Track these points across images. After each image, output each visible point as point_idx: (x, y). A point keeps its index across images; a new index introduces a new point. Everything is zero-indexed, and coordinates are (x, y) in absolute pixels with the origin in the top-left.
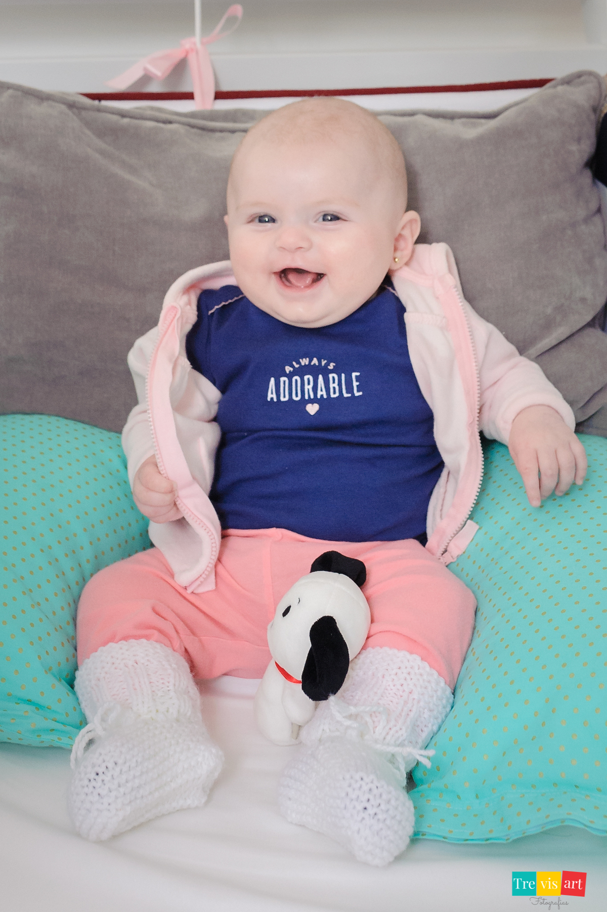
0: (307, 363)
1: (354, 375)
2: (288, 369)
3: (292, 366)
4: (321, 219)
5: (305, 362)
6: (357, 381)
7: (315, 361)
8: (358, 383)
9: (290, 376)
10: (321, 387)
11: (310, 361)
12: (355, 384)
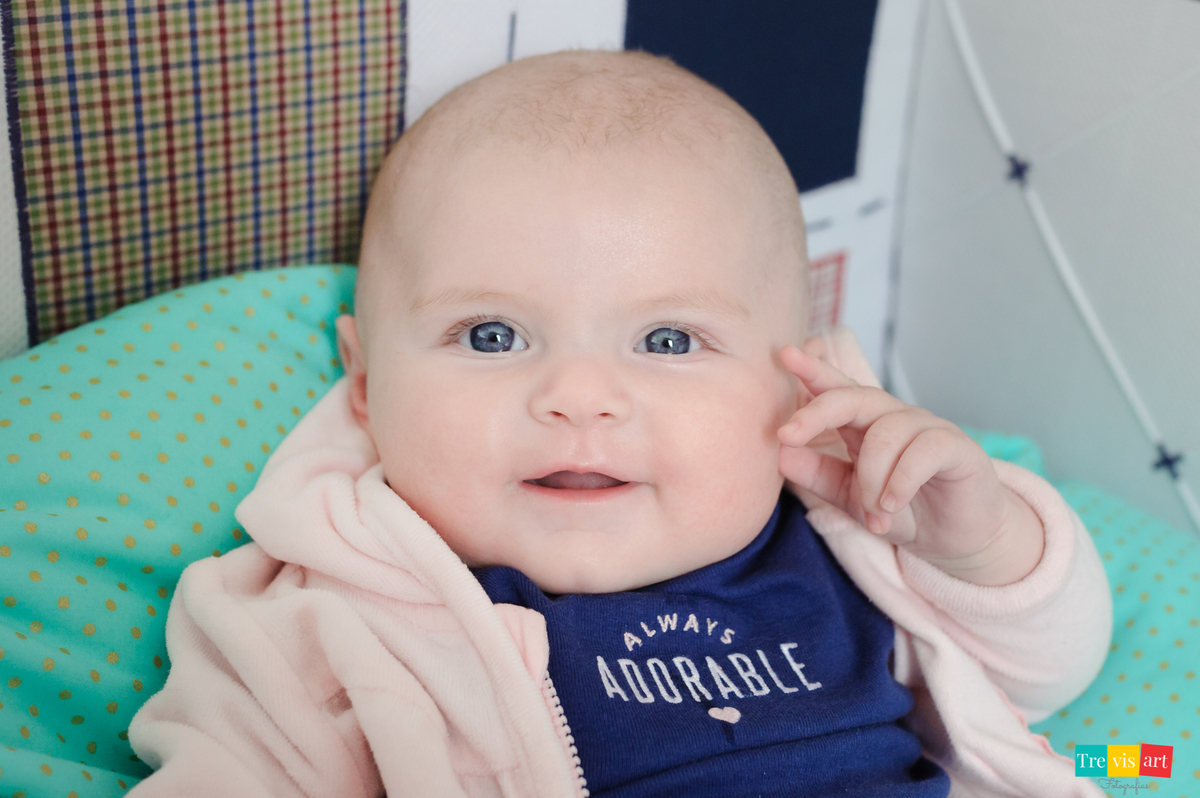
0: (673, 628)
1: (785, 648)
2: (631, 640)
3: (640, 633)
4: (643, 347)
5: (669, 622)
6: (797, 661)
7: (692, 622)
8: (802, 666)
9: (640, 656)
10: (722, 679)
11: (682, 622)
12: (797, 668)
